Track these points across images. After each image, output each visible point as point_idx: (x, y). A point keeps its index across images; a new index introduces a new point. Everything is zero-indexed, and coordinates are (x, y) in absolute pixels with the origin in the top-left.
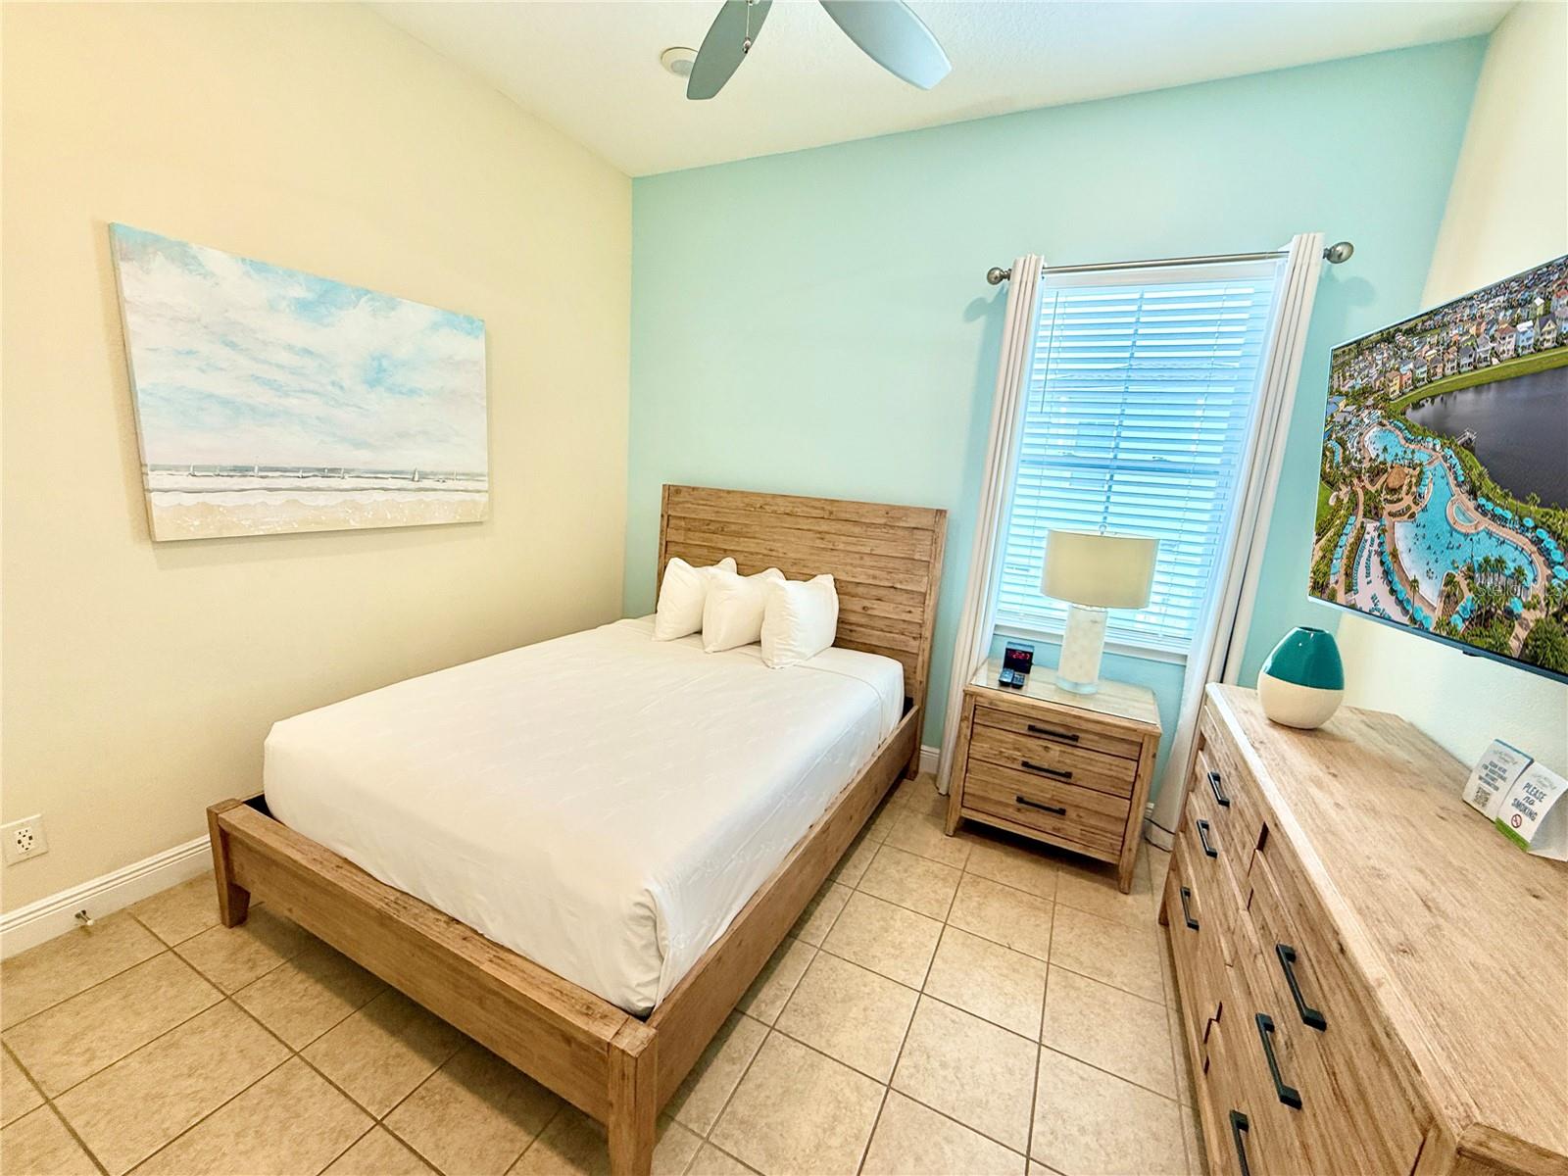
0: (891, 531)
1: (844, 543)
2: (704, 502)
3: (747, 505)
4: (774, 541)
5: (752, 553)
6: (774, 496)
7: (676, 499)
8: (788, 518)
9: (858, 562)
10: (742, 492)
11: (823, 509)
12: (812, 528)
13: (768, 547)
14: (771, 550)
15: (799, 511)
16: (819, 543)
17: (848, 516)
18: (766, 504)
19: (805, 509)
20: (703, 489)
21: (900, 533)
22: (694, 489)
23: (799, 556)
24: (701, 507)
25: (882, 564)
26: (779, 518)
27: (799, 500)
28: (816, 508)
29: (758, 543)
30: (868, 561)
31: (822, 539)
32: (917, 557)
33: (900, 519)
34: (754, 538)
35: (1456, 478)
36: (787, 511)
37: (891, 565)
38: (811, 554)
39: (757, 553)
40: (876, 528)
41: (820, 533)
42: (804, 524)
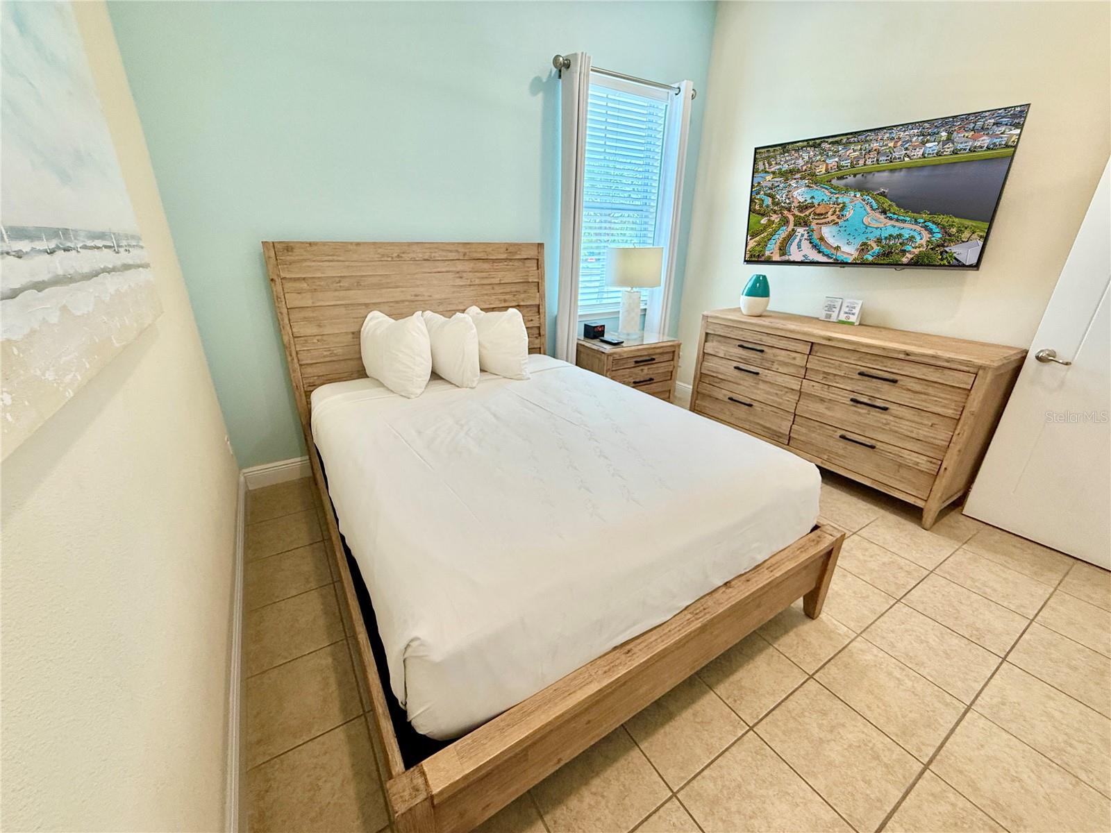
0: (511, 263)
1: (478, 278)
2: (330, 258)
3: (383, 256)
4: (418, 286)
5: (397, 302)
6: (410, 244)
7: (288, 258)
8: (427, 264)
9: (492, 291)
10: (374, 243)
11: (457, 251)
12: (451, 269)
13: (413, 293)
14: (416, 296)
15: (437, 255)
16: (459, 282)
17: (479, 256)
18: (403, 253)
19: (441, 253)
20: (324, 244)
21: (516, 264)
22: (310, 244)
23: (443, 296)
24: (327, 264)
25: (508, 290)
26: (418, 265)
27: (435, 246)
28: (451, 251)
29: (402, 292)
30: (499, 290)
31: (461, 278)
32: (530, 280)
33: (516, 253)
34: (397, 287)
35: (871, 207)
36: (426, 257)
37: (514, 289)
38: (453, 292)
39: (403, 301)
40: (500, 262)
41: (458, 272)
42: (443, 267)
